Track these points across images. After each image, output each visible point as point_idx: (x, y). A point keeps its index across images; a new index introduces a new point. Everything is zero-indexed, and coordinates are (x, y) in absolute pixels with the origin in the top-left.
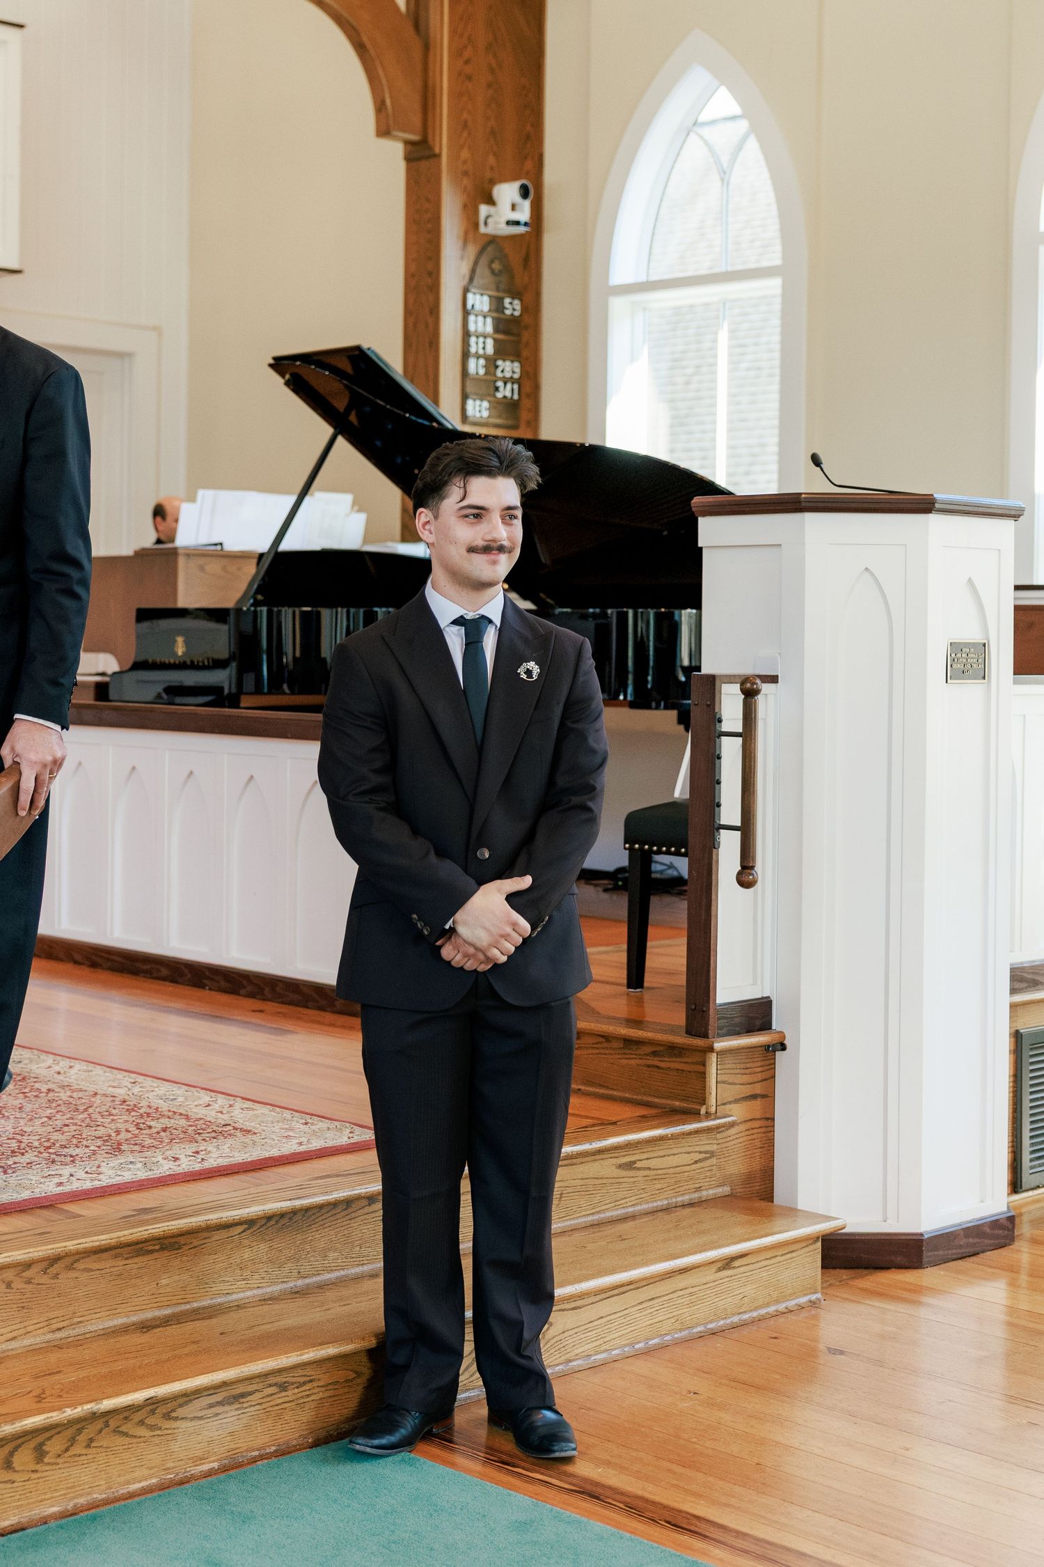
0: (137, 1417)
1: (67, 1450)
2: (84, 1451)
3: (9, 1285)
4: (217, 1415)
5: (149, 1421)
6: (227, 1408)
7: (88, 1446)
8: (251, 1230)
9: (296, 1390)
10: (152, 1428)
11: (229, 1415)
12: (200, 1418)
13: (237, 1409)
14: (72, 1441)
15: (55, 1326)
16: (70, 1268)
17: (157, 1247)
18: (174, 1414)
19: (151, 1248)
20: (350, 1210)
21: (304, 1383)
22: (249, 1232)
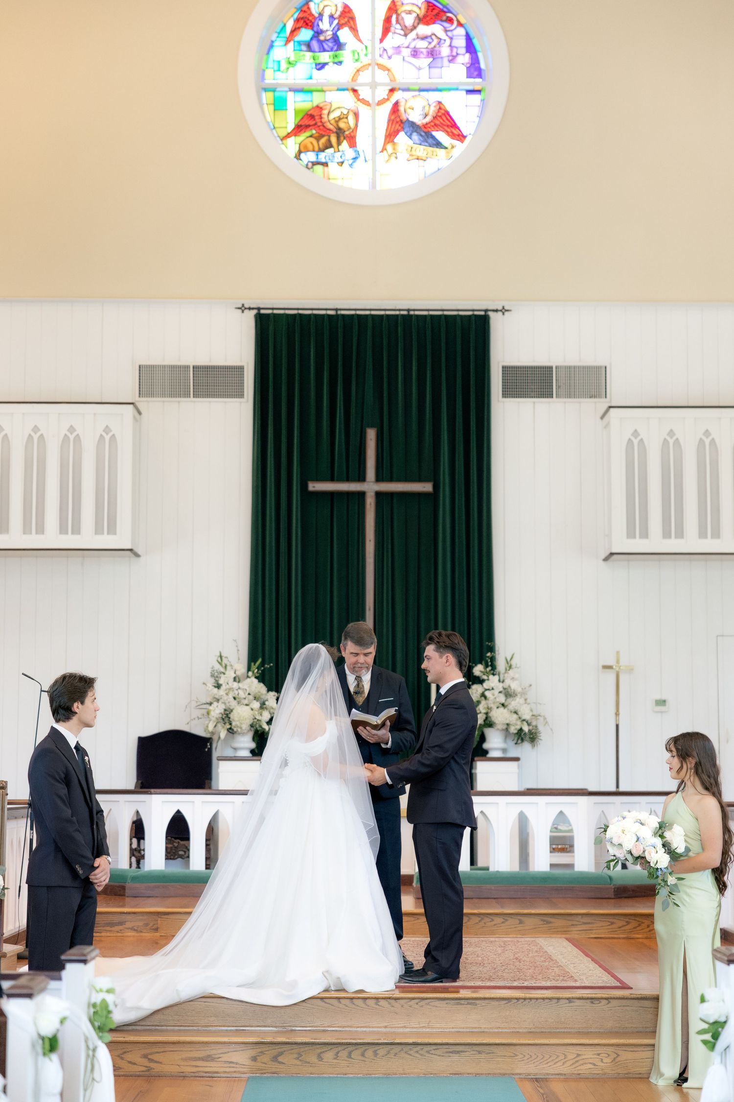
0: (415, 1049)
1: (386, 1055)
2: (393, 1057)
3: (402, 1006)
4: (450, 1056)
5: (420, 1052)
6: (455, 1055)
7: (395, 1055)
8: (510, 1003)
9: (486, 1055)
10: (422, 1055)
11: (455, 1058)
12: (443, 1056)
13: (459, 1056)
14: (388, 1052)
15: (421, 1025)
16: (428, 1004)
17: (466, 1003)
18: (431, 1052)
19: (462, 1003)
20: (558, 1004)
21: (490, 1053)
22: (508, 1004)
